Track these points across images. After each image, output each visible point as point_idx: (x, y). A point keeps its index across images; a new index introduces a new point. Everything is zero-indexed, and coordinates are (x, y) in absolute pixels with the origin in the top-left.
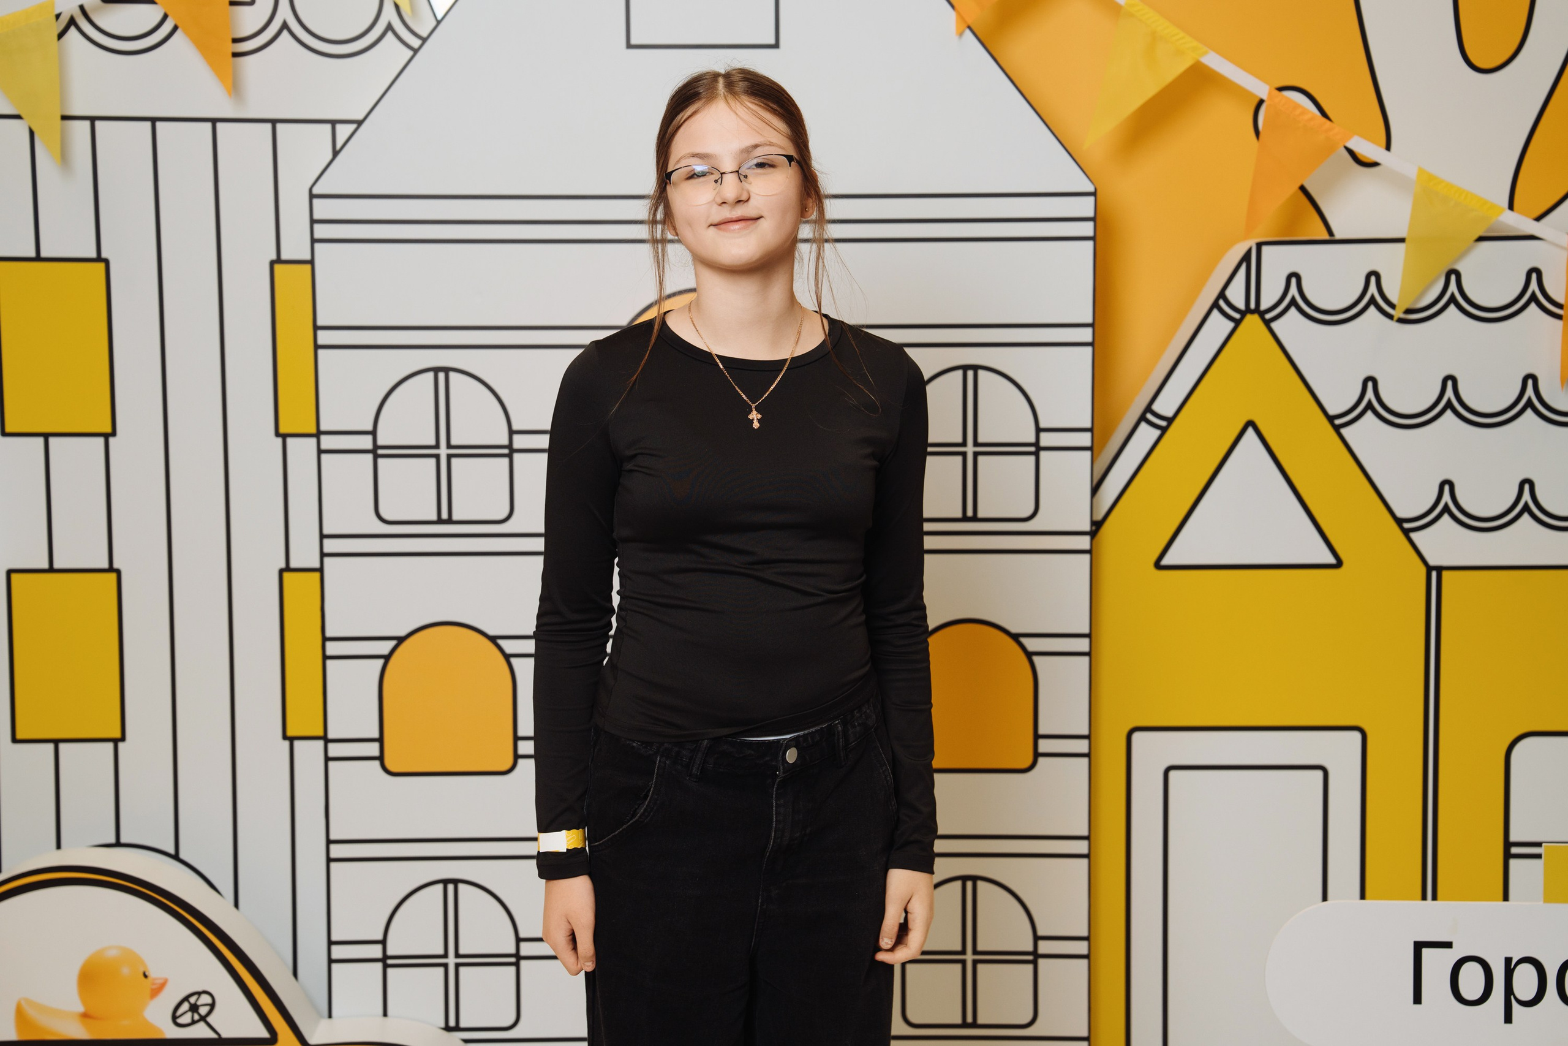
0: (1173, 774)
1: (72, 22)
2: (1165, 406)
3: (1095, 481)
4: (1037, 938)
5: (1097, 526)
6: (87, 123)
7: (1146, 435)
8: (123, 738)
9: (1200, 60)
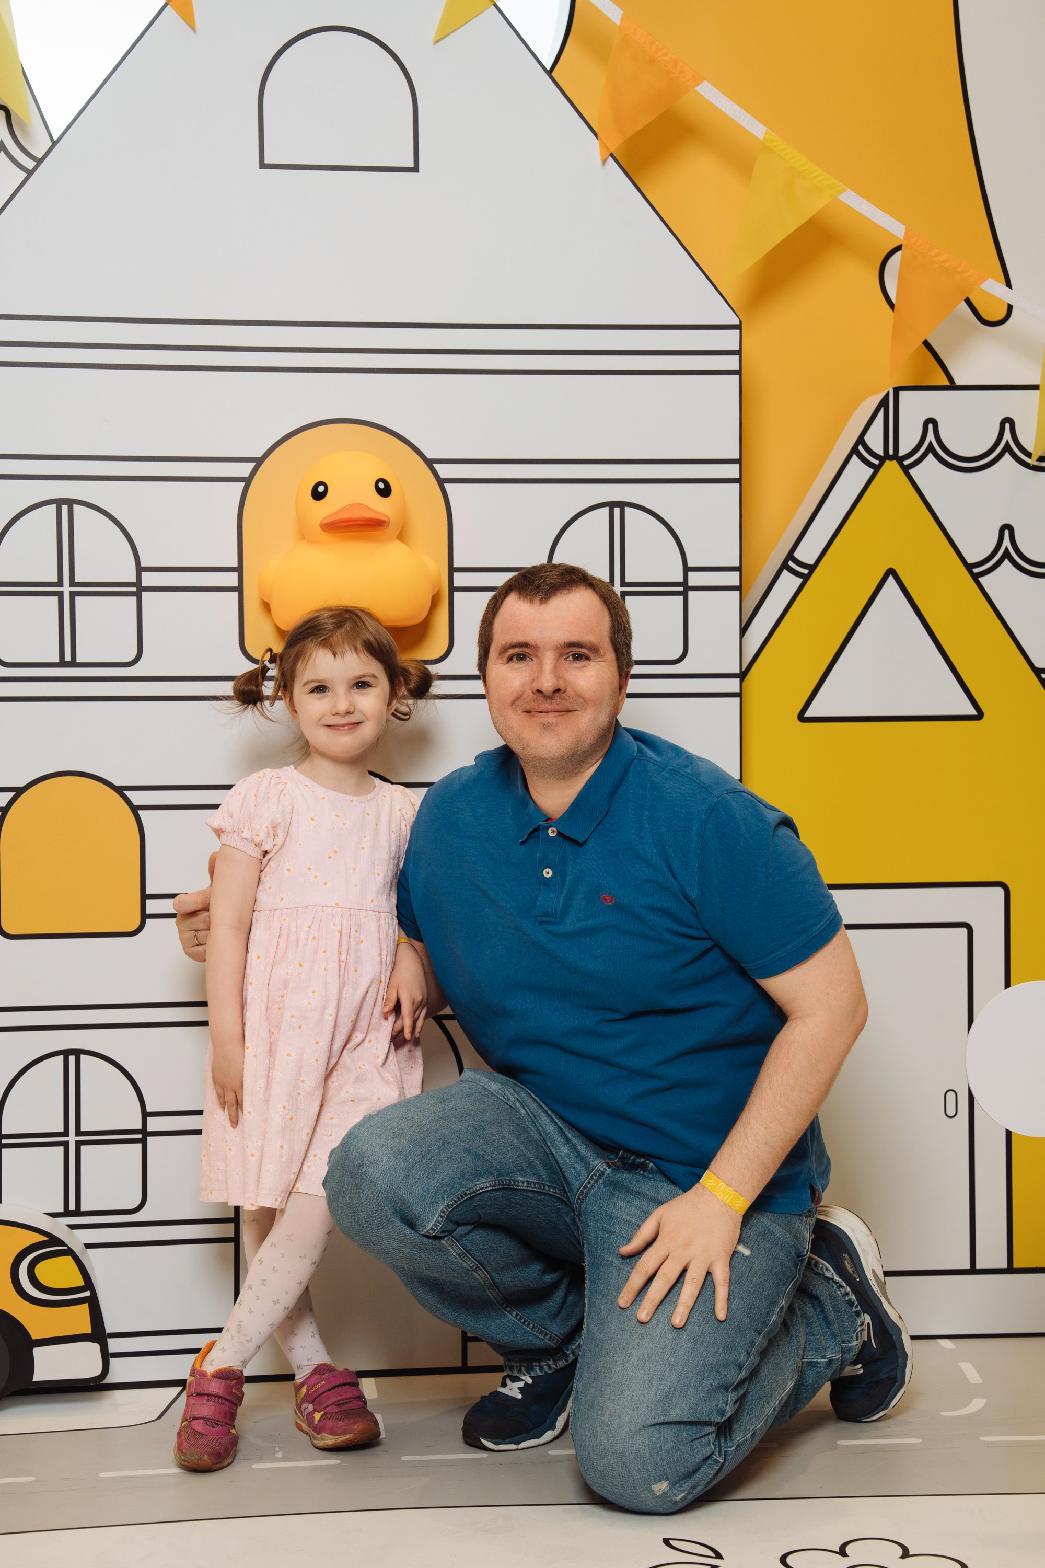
2: (807, 553)
3: (742, 627)
5: (743, 675)
7: (788, 583)
9: (838, 197)
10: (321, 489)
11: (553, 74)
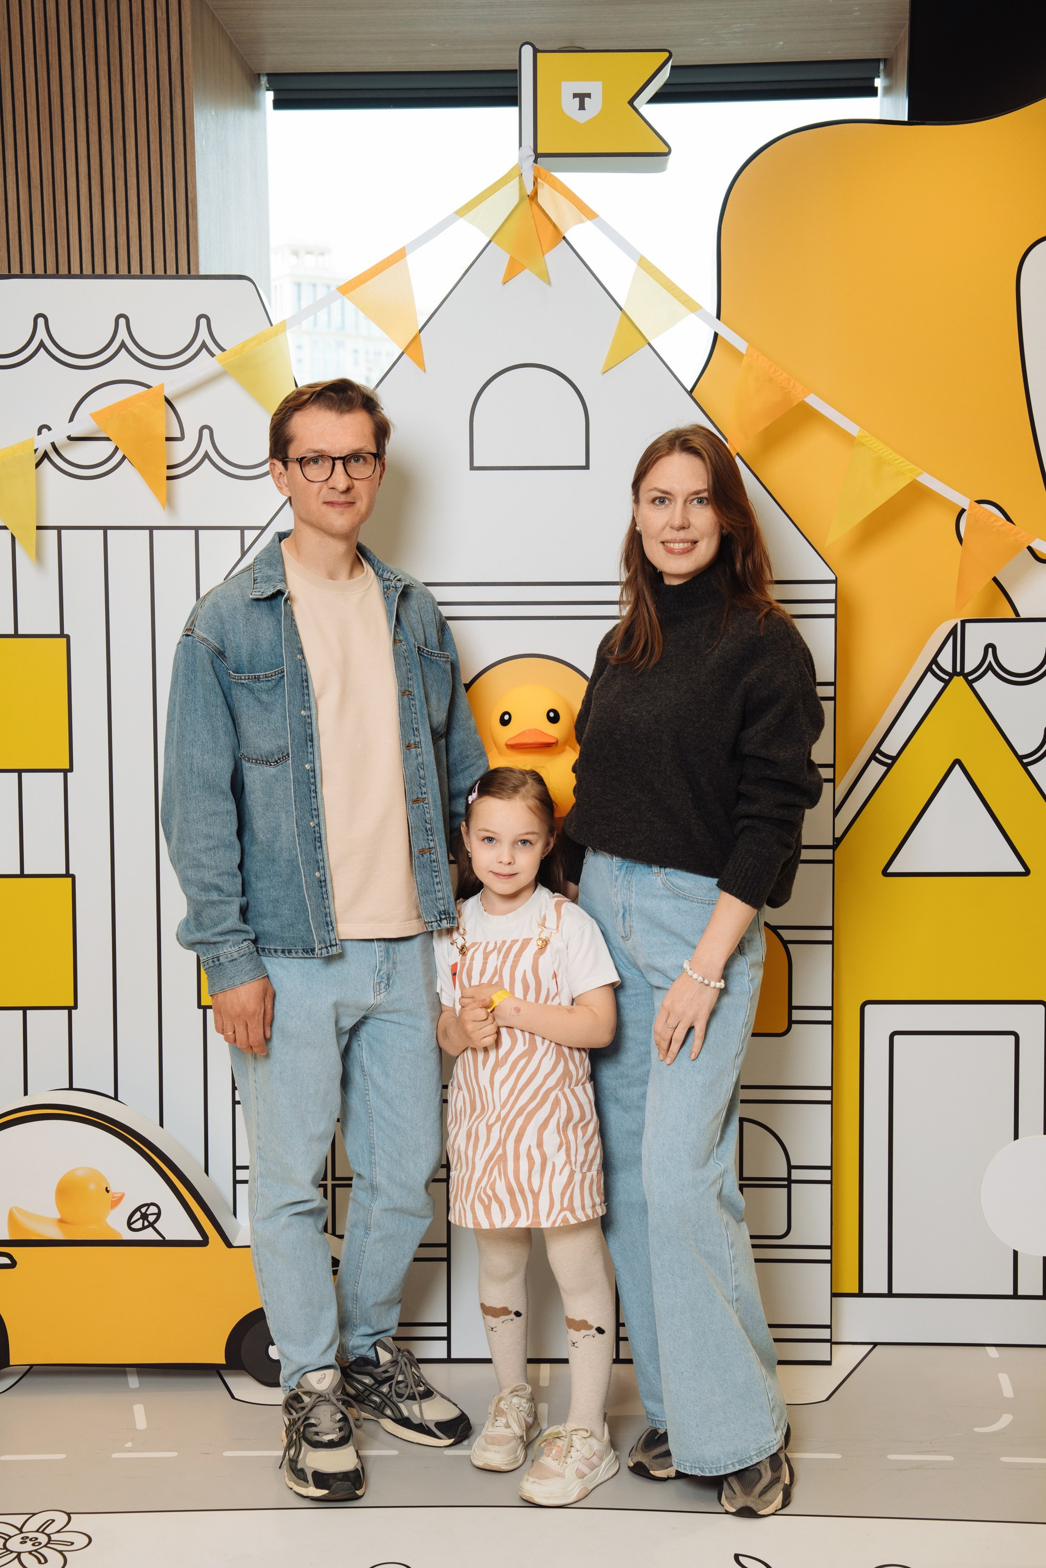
0: (896, 1038)
1: (46, 455)
2: (890, 748)
3: (836, 808)
4: (790, 1167)
5: (837, 841)
6: (56, 531)
7: (876, 770)
8: (75, 1007)
9: (917, 479)
10: (506, 717)
11: (693, 394)
